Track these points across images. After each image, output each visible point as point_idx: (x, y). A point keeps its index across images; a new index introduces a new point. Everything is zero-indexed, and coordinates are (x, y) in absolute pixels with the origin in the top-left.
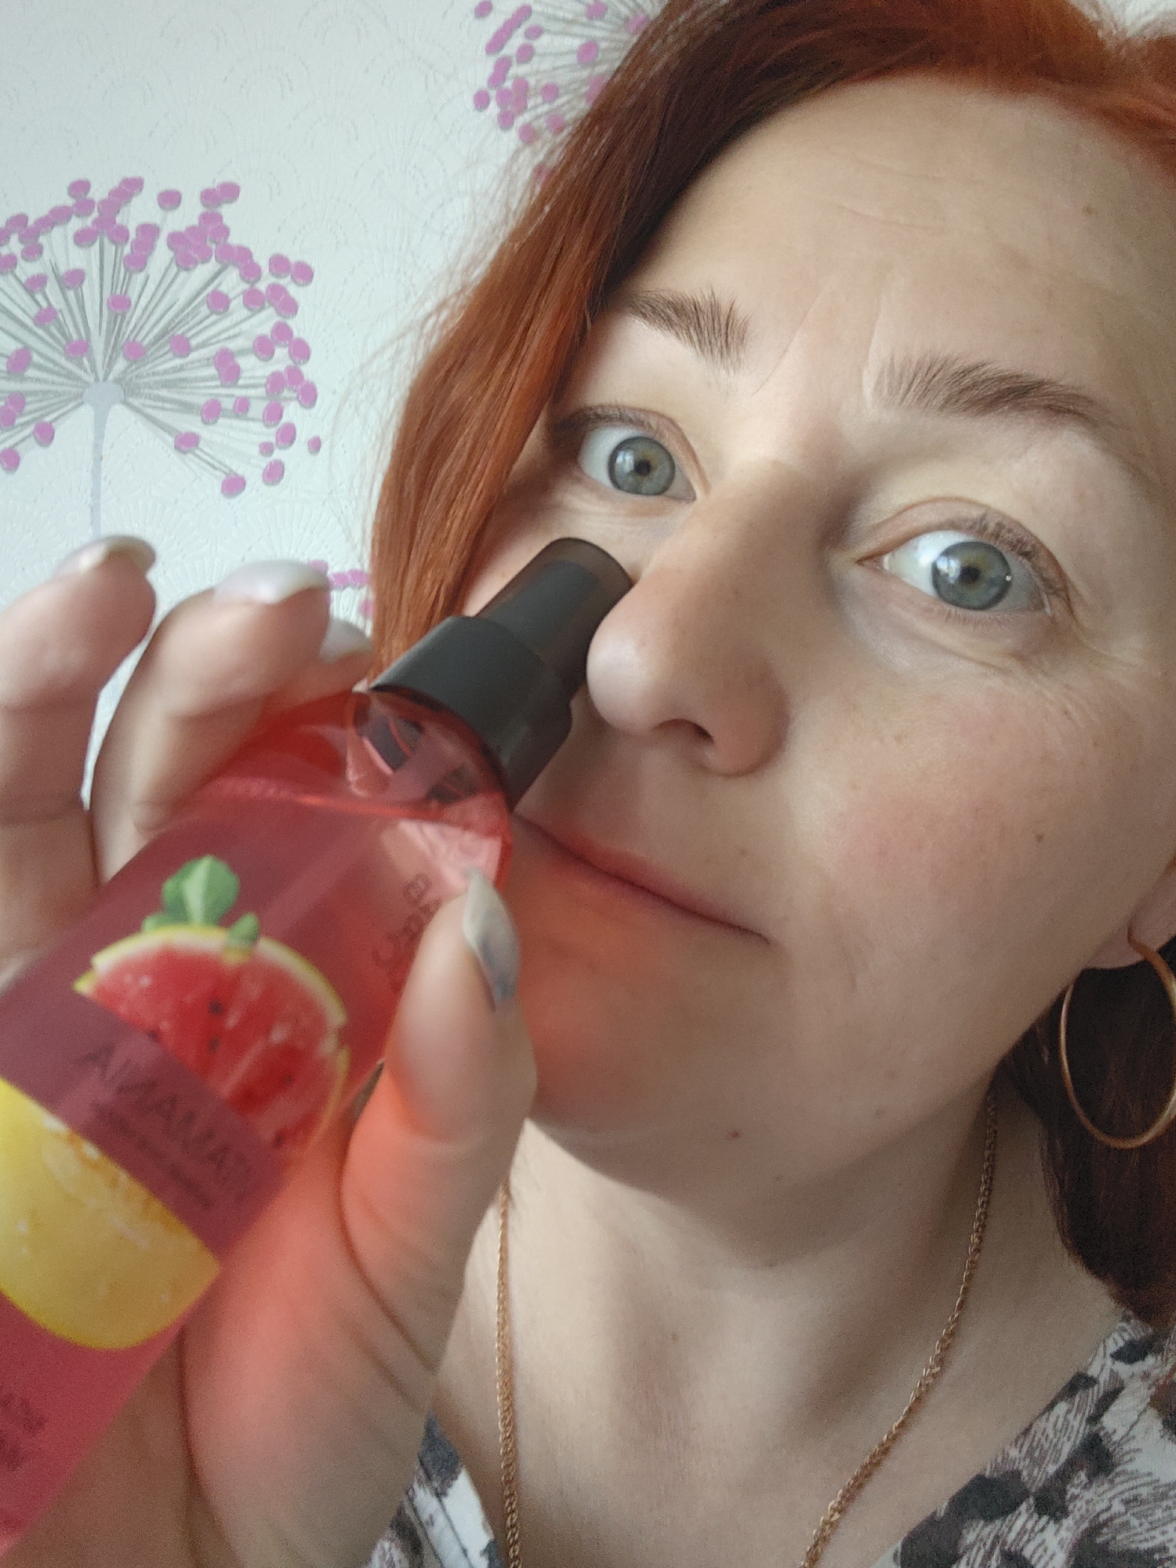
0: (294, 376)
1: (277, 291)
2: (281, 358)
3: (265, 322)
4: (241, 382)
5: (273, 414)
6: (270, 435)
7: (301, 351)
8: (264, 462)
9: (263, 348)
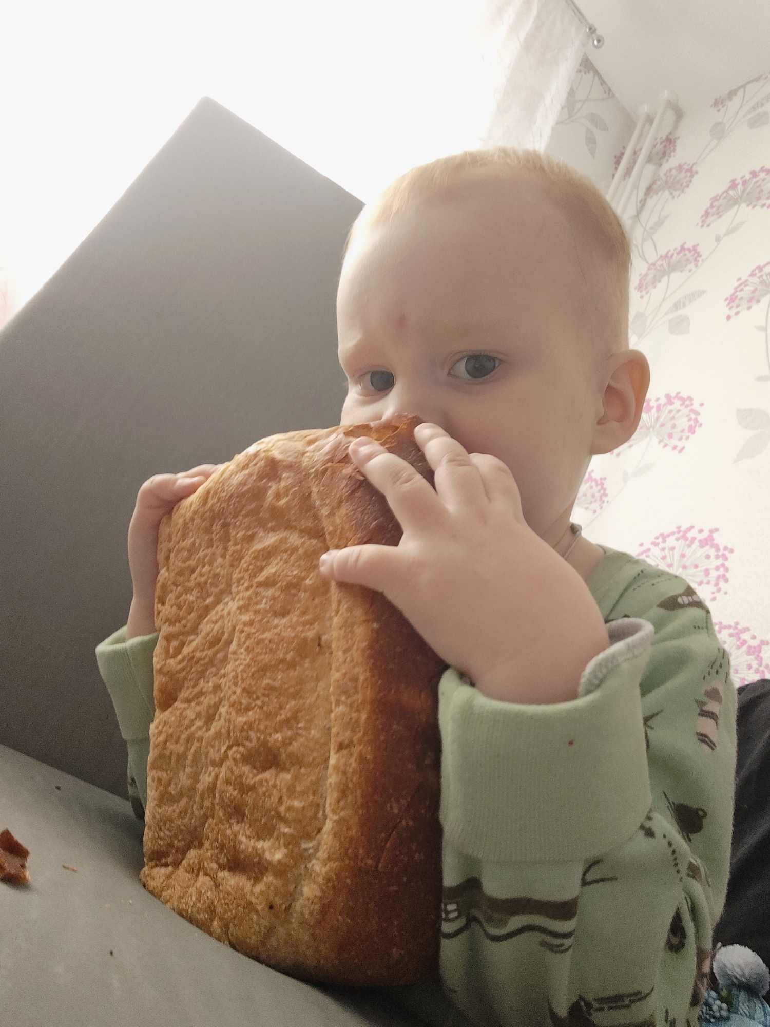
0: (724, 576)
1: (723, 555)
2: (721, 571)
3: (720, 561)
4: (710, 576)
5: (716, 585)
6: (715, 589)
7: (727, 570)
8: (712, 596)
9: (717, 568)
